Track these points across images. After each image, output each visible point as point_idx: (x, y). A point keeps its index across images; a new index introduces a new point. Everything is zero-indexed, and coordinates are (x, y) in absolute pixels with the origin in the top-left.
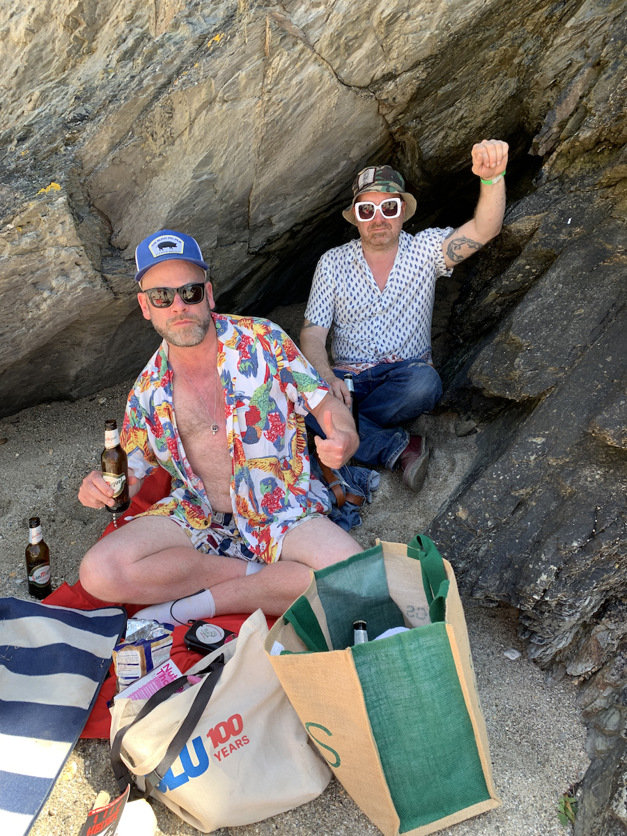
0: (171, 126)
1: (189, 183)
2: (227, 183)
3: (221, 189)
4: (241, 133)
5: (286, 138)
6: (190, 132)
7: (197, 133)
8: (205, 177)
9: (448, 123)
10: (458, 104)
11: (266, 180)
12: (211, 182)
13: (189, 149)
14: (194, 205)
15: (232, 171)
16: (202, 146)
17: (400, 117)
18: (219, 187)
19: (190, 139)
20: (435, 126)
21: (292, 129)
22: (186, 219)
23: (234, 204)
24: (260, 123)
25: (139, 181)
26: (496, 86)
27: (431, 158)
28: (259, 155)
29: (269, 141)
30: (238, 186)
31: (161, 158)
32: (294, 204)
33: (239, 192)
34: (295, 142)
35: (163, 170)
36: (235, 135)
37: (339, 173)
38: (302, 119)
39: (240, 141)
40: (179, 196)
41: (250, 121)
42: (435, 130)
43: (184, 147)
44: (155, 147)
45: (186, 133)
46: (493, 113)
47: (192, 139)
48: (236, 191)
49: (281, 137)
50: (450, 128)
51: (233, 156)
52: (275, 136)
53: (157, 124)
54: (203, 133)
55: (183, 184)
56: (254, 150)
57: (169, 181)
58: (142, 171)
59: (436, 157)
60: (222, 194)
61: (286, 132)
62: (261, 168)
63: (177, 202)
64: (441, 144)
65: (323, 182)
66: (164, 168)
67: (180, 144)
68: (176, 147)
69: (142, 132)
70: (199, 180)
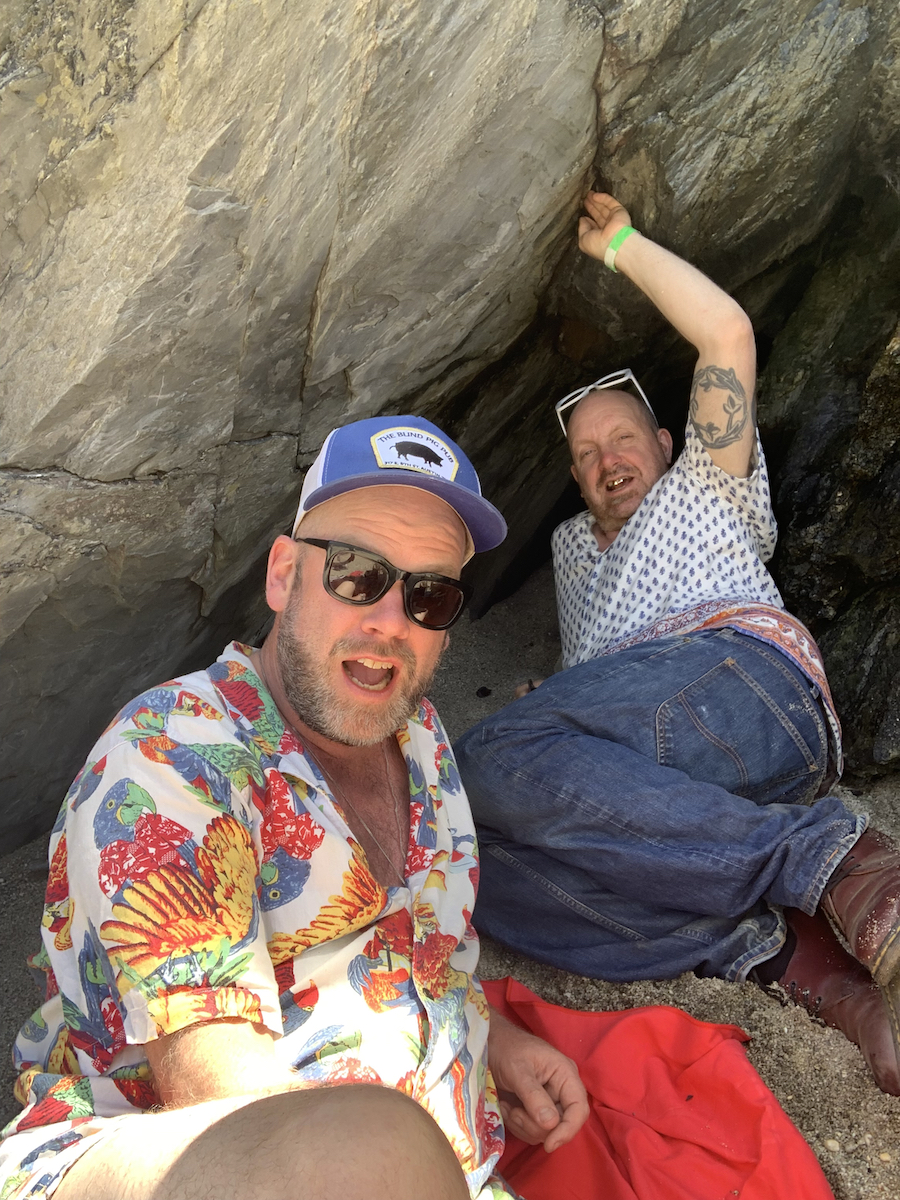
0: (129, 30)
1: (180, 217)
2: (271, 237)
3: (254, 253)
4: (316, 73)
5: (419, 106)
6: (183, 57)
7: (202, 60)
8: (218, 206)
9: (726, 122)
10: (741, 79)
11: (363, 235)
12: (232, 225)
13: (178, 112)
14: (187, 299)
15: (286, 195)
16: (214, 104)
17: (634, 101)
18: (251, 250)
19: (181, 78)
20: (700, 130)
21: (434, 82)
22: (165, 340)
23: (280, 309)
24: (363, 46)
25: (25, 229)
26: (822, 30)
27: (691, 207)
28: (353, 155)
29: (380, 111)
30: (296, 250)
31: (95, 143)
32: (397, 337)
33: (296, 268)
34: (437, 123)
35: (98, 185)
36: (302, 77)
37: (495, 256)
38: (459, 54)
39: (314, 98)
40: (148, 258)
41: (342, 35)
42: (700, 137)
43: (162, 108)
44: (78, 105)
45: (174, 56)
46: (826, 86)
47: (188, 80)
48: (289, 267)
49: (410, 101)
50: (729, 133)
51: (291, 147)
52: (394, 96)
53: (87, 24)
54: (218, 59)
55: (161, 219)
56: (343, 135)
57: (117, 217)
58: (36, 187)
59: (703, 205)
60: (256, 271)
61: (422, 84)
62: (354, 196)
63: (144, 278)
64: (715, 172)
65: (461, 281)
66: (101, 178)
67: (151, 99)
68: (141, 108)
69: (40, 53)
70: (204, 213)
